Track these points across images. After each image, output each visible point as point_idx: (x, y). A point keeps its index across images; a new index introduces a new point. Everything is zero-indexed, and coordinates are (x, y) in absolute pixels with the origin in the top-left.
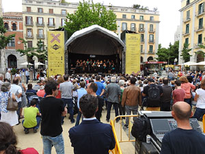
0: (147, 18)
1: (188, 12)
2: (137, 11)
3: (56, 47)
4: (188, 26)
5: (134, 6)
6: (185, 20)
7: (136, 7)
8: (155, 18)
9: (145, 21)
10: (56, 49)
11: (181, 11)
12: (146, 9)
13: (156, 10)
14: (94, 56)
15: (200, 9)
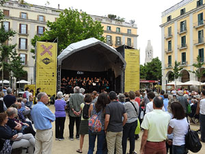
0: (124, 30)
1: (170, 29)
2: (114, 22)
3: (47, 61)
4: (170, 43)
5: (109, 16)
6: (167, 37)
7: (112, 17)
8: (133, 32)
9: (122, 34)
10: (47, 63)
11: (162, 26)
12: (122, 21)
13: (133, 22)
14: (82, 73)
15: (181, 27)
